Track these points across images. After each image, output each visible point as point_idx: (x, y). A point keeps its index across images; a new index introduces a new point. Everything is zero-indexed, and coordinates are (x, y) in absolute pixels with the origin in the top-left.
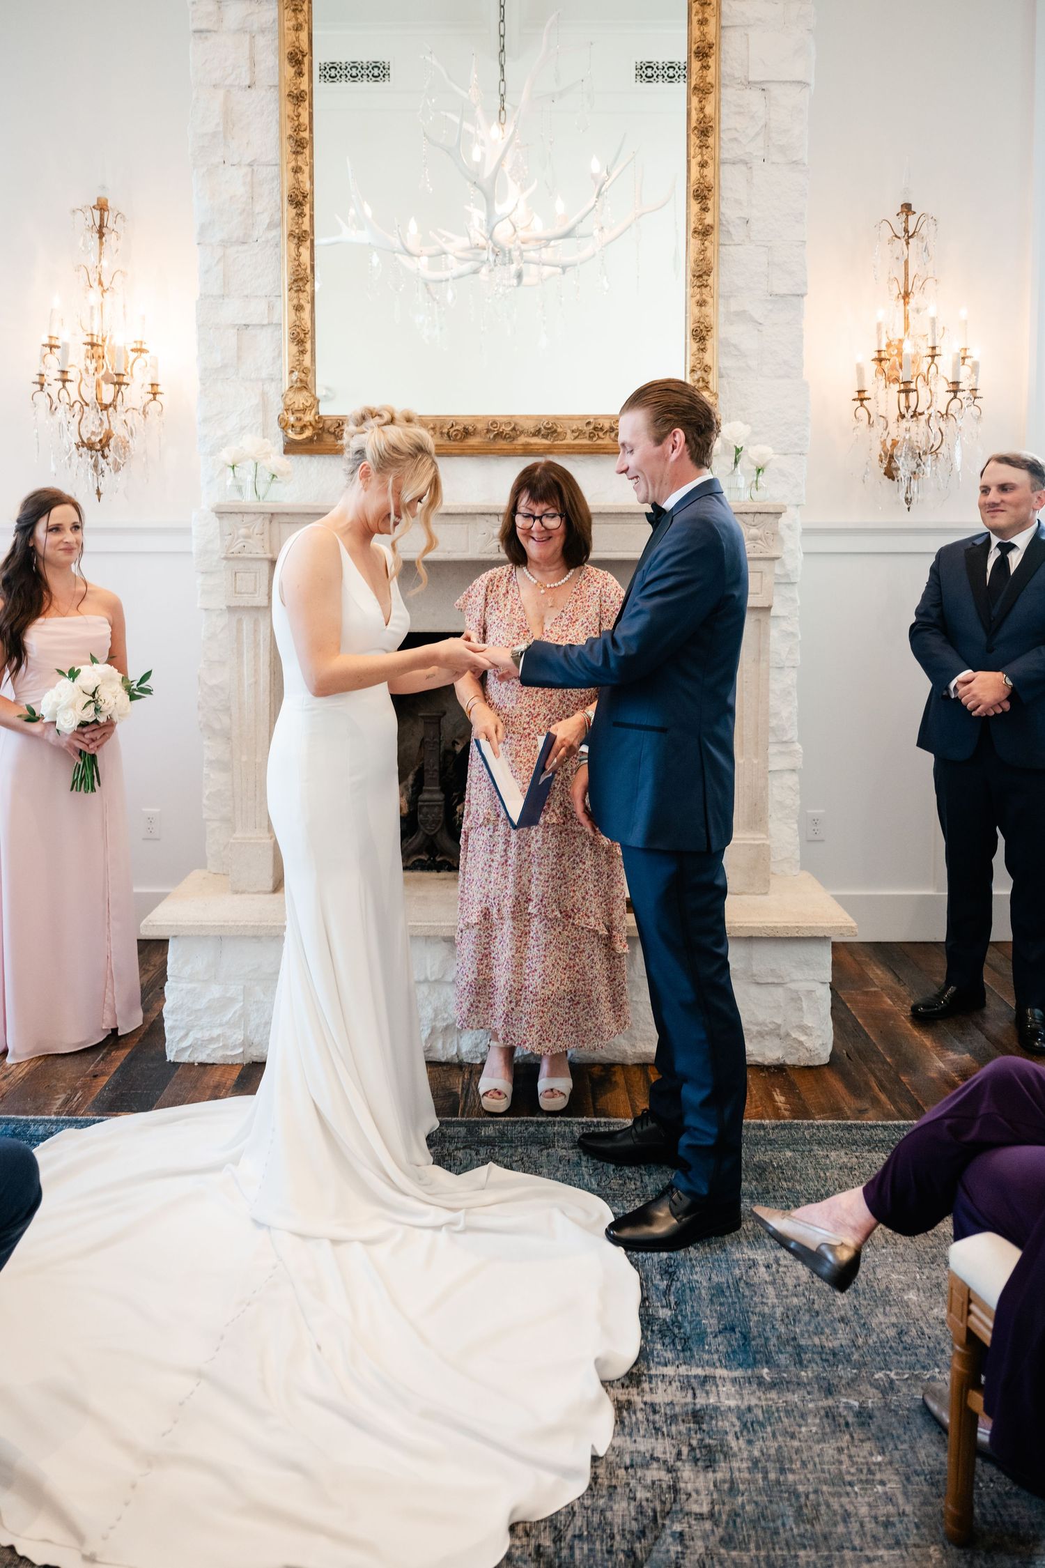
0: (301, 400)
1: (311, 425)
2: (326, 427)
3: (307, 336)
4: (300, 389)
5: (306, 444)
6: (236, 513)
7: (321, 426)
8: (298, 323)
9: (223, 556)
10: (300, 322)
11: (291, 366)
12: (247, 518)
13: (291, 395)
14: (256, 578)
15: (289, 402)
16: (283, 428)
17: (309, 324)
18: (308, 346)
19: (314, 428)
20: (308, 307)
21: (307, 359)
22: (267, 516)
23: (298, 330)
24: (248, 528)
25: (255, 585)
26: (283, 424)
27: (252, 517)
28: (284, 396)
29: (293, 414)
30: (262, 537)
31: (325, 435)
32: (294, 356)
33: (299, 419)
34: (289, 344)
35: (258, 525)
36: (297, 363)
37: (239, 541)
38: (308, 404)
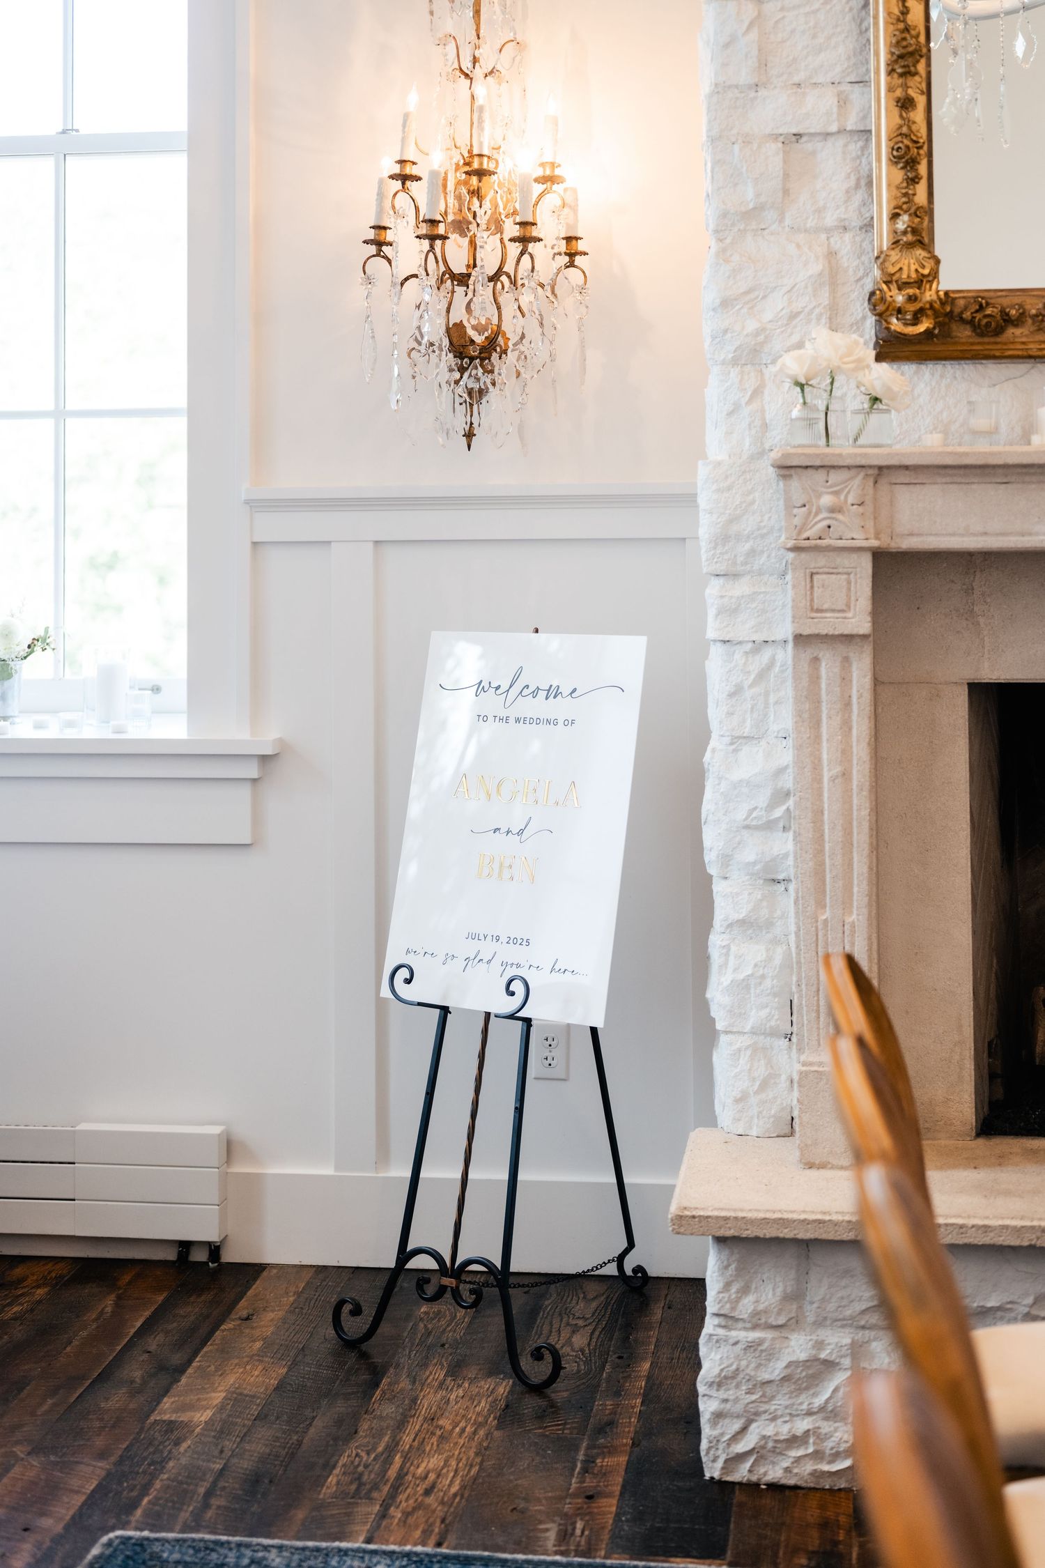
0: (909, 264)
1: (932, 307)
2: (957, 310)
3: (921, 152)
4: (910, 246)
5: (920, 343)
6: (817, 468)
7: (948, 309)
8: (905, 130)
9: (790, 544)
10: (909, 128)
11: (894, 203)
12: (835, 477)
13: (895, 255)
14: (849, 582)
15: (892, 270)
16: (880, 315)
17: (924, 132)
18: (922, 169)
19: (936, 314)
20: (921, 101)
21: (921, 188)
22: (870, 472)
23: (906, 142)
24: (836, 493)
25: (849, 596)
26: (881, 308)
27: (844, 475)
28: (881, 259)
29: (900, 289)
30: (861, 509)
31: (954, 326)
32: (898, 188)
33: (912, 299)
34: (888, 165)
35: (855, 487)
36: (904, 199)
37: (821, 516)
38: (926, 272)
